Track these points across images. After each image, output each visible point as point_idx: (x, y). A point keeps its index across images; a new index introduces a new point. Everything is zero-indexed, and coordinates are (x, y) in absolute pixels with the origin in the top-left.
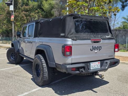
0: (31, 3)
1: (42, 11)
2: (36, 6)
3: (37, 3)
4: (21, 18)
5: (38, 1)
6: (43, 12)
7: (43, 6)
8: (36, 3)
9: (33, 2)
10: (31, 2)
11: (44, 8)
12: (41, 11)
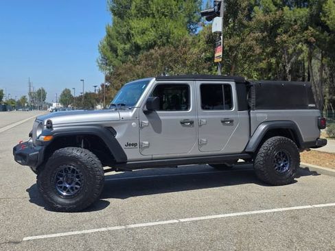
0: (289, 12)
1: (322, 32)
2: (304, 20)
3: (308, 10)
4: (244, 54)
5: (311, 5)
6: (326, 33)
7: (325, 16)
8: (304, 12)
9: (295, 8)
10: (290, 9)
11: (328, 22)
12: (317, 31)
